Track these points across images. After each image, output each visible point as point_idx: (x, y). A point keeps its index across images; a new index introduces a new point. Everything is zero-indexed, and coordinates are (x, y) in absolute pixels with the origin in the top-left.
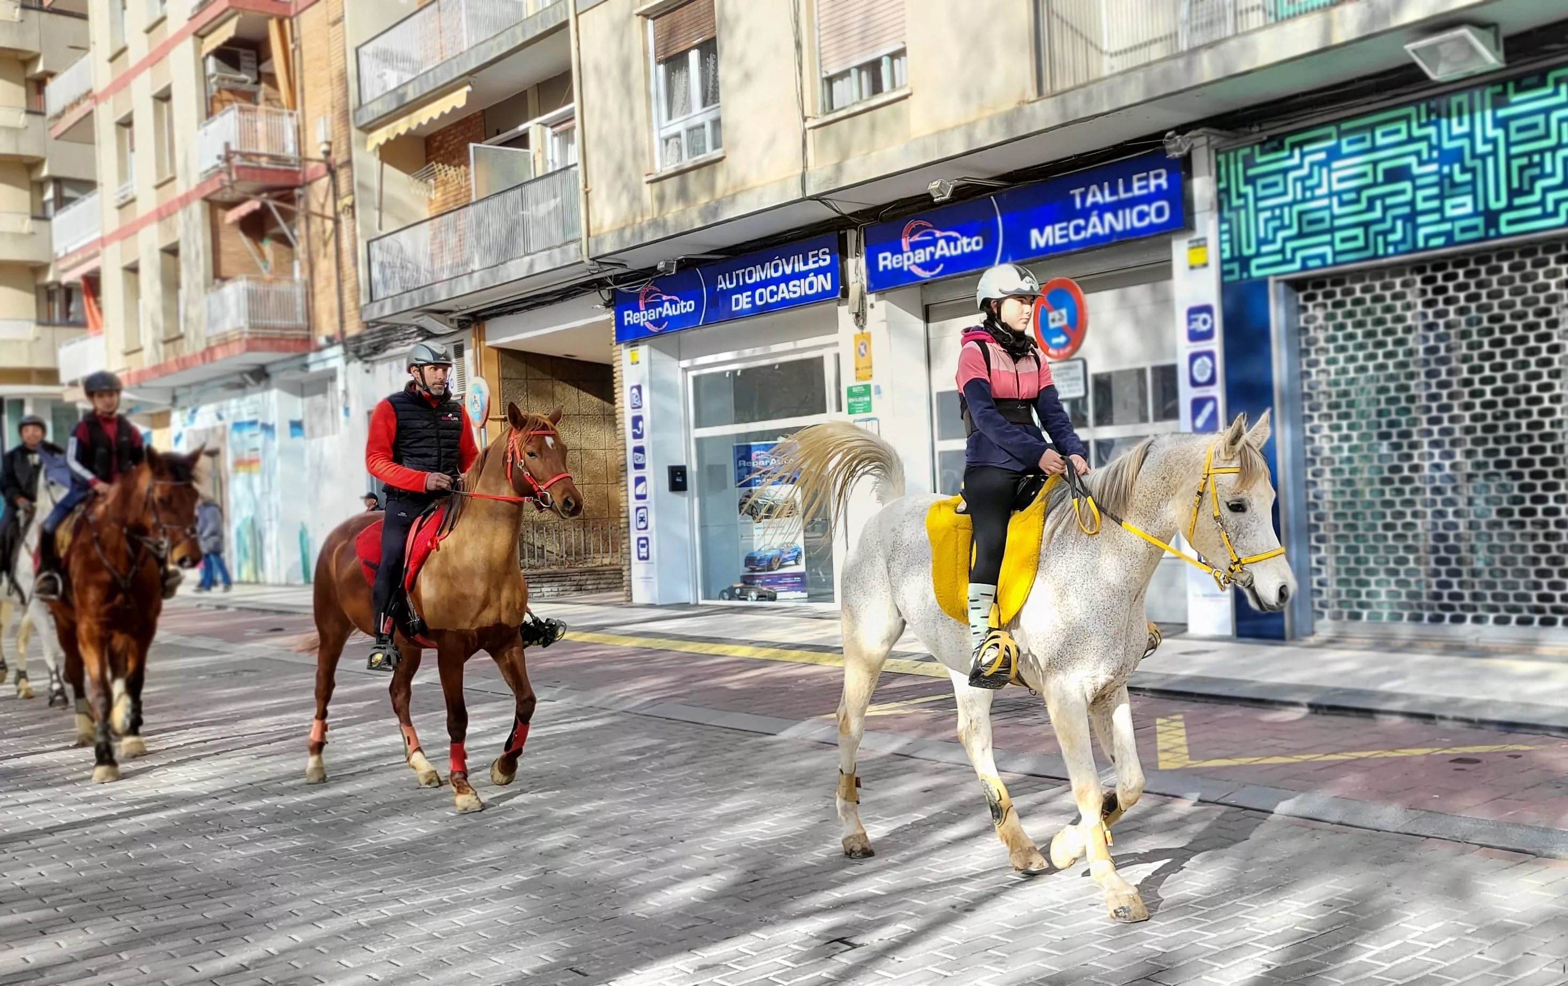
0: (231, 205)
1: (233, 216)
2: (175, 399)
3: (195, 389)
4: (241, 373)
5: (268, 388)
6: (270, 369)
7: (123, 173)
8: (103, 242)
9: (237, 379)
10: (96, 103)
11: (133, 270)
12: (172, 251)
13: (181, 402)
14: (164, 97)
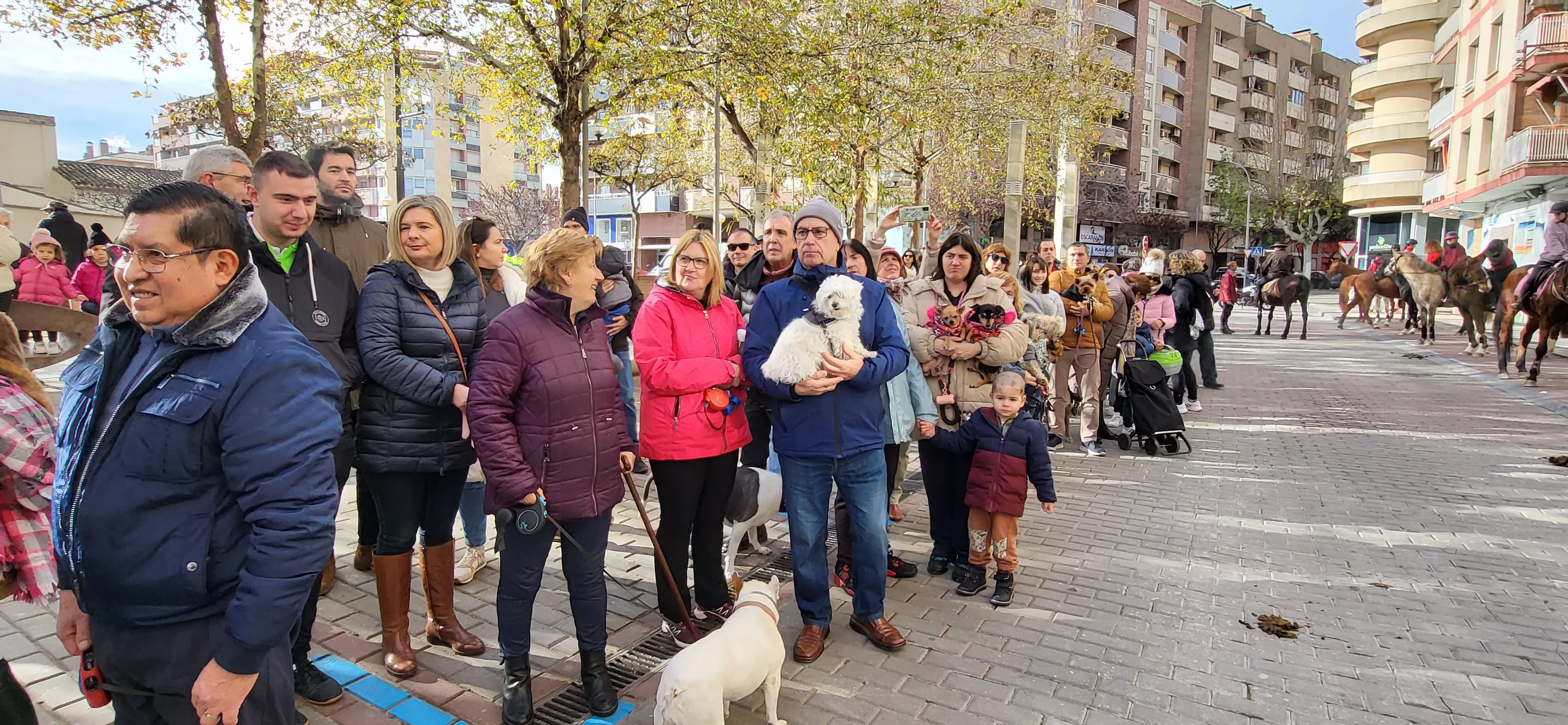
0: (1534, 82)
1: (1530, 90)
2: (1486, 209)
3: (1500, 202)
4: (1525, 192)
5: (1543, 200)
6: (1546, 188)
7: (1470, 76)
8: (1453, 119)
9: (1524, 196)
10: (1460, 37)
11: (1467, 133)
12: (1490, 119)
13: (1490, 212)
14: (1498, 23)
